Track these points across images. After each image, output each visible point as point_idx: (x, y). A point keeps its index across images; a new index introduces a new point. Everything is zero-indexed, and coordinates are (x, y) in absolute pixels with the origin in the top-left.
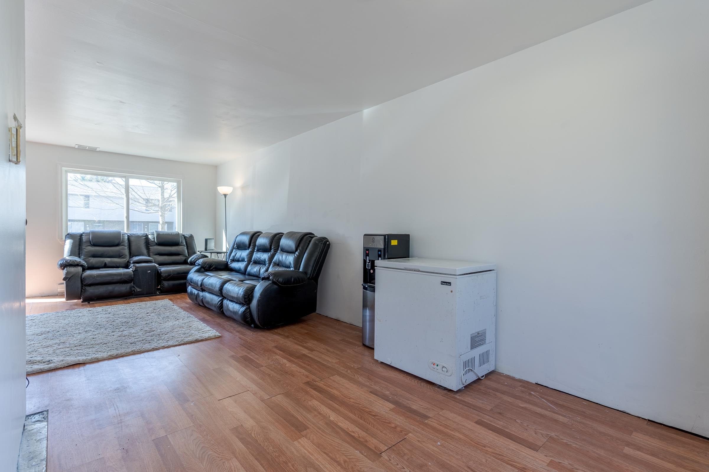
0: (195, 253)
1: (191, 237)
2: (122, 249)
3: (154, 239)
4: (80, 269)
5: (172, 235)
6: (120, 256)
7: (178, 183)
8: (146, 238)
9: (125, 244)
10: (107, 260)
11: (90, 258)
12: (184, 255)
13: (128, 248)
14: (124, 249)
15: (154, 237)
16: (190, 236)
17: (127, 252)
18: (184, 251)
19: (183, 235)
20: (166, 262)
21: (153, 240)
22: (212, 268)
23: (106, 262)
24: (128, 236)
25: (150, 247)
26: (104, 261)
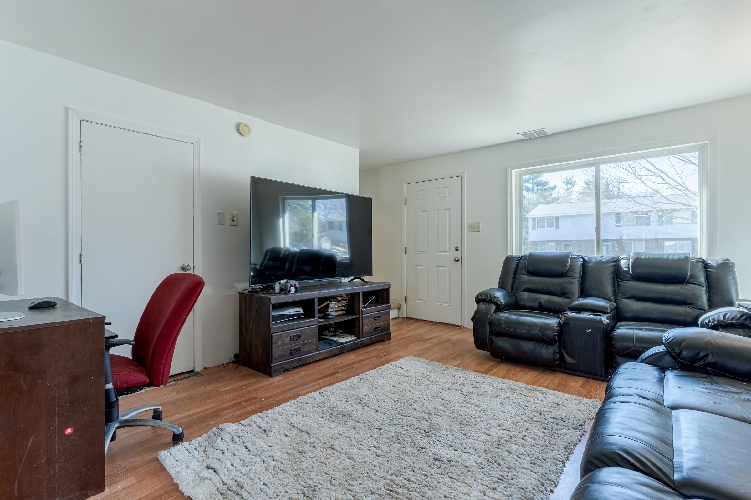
0: (730, 304)
1: (726, 266)
2: (567, 283)
3: (628, 268)
4: (493, 307)
5: (670, 260)
6: (564, 294)
7: (702, 149)
8: (615, 266)
9: (574, 275)
10: (545, 298)
11: (522, 293)
12: (697, 306)
13: (579, 281)
14: (573, 283)
15: (629, 265)
16: (721, 264)
17: (576, 288)
18: (696, 297)
19: (703, 262)
20: (648, 316)
21: (625, 269)
22: (701, 363)
23: (542, 301)
24: (584, 260)
25: (620, 283)
26: (540, 299)
